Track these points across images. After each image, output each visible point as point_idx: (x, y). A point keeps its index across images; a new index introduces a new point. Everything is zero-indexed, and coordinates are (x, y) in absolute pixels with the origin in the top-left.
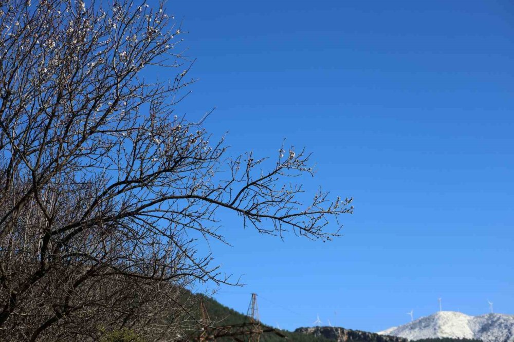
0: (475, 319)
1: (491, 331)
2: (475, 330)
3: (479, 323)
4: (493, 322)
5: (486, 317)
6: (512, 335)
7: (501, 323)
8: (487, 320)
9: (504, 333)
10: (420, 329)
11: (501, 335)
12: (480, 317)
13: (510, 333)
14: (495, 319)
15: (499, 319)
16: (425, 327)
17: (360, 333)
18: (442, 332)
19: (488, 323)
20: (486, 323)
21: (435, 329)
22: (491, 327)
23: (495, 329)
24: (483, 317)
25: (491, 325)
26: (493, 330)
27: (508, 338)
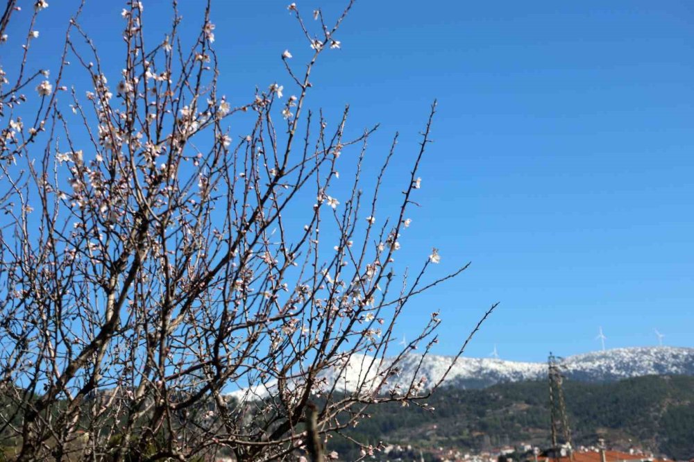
0: (384, 363)
1: (404, 377)
4: (406, 365)
6: (430, 381)
12: (390, 360)
13: (429, 378)
14: (410, 361)
15: (414, 361)
19: (401, 367)
22: (403, 372)
23: (410, 374)
25: (404, 369)
26: (406, 375)
27: (426, 385)
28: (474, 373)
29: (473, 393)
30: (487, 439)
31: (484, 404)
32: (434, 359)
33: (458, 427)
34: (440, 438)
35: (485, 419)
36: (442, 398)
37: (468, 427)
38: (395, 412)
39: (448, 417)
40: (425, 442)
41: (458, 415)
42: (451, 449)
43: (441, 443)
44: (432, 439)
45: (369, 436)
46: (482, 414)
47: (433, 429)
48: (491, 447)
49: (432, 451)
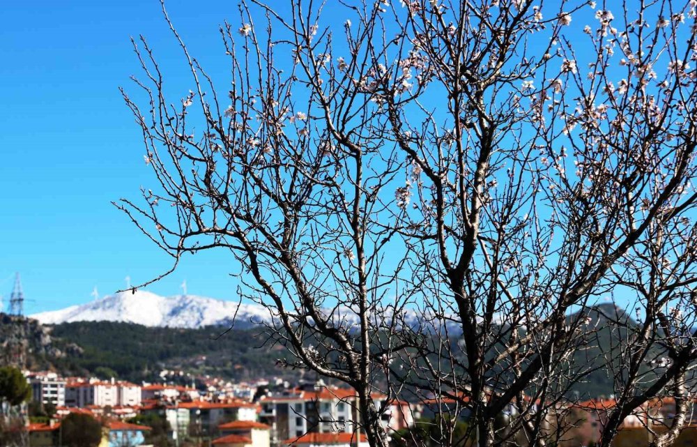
0: (166, 301)
1: (181, 314)
2: (164, 313)
3: (170, 305)
4: (184, 304)
5: (178, 299)
6: (203, 320)
7: (194, 306)
8: (180, 302)
9: (195, 317)
10: (104, 309)
11: (192, 318)
12: (171, 299)
13: (202, 317)
14: (187, 301)
15: (191, 301)
16: (109, 307)
18: (127, 313)
19: (180, 306)
20: (177, 305)
21: (120, 310)
22: (181, 310)
23: (186, 312)
24: (175, 299)
25: (182, 308)
26: (184, 313)
27: (199, 322)
30: (246, 372)
31: (246, 343)
32: (208, 302)
33: (223, 360)
34: (208, 368)
35: (245, 355)
36: (213, 335)
37: (232, 360)
38: (171, 343)
39: (215, 350)
40: (194, 370)
41: (224, 350)
42: (216, 377)
43: (208, 372)
44: (201, 368)
45: (148, 361)
46: (244, 350)
47: (202, 360)
48: (249, 379)
49: (200, 377)
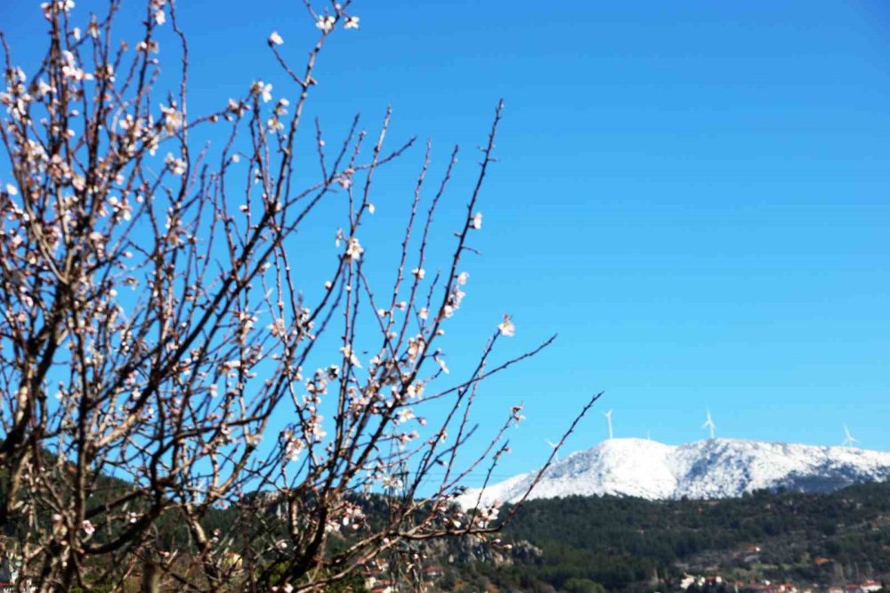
0: (680, 452)
1: (710, 473)
2: (678, 474)
3: (687, 459)
4: (713, 455)
5: (701, 447)
6: (750, 480)
7: (731, 457)
8: (703, 452)
9: (735, 477)
10: (572, 475)
11: (729, 479)
12: (688, 447)
13: (747, 476)
14: (718, 450)
15: (725, 450)
16: (580, 472)
17: (368, 498)
18: (613, 481)
19: (705, 459)
20: (700, 458)
21: (600, 475)
22: (709, 467)
23: (718, 469)
24: (695, 446)
25: (710, 462)
26: (714, 471)
27: (743, 485)
28: (818, 468)
29: (816, 498)
30: (838, 569)
31: (834, 516)
32: (756, 447)
33: (794, 551)
34: (766, 567)
35: (834, 538)
36: (769, 506)
37: (809, 550)
38: (696, 526)
39: (777, 534)
40: (743, 572)
41: (793, 532)
42: (784, 583)
43: (768, 575)
44: (754, 567)
45: (657, 562)
47: (755, 553)
48: (845, 581)
49: (753, 585)
